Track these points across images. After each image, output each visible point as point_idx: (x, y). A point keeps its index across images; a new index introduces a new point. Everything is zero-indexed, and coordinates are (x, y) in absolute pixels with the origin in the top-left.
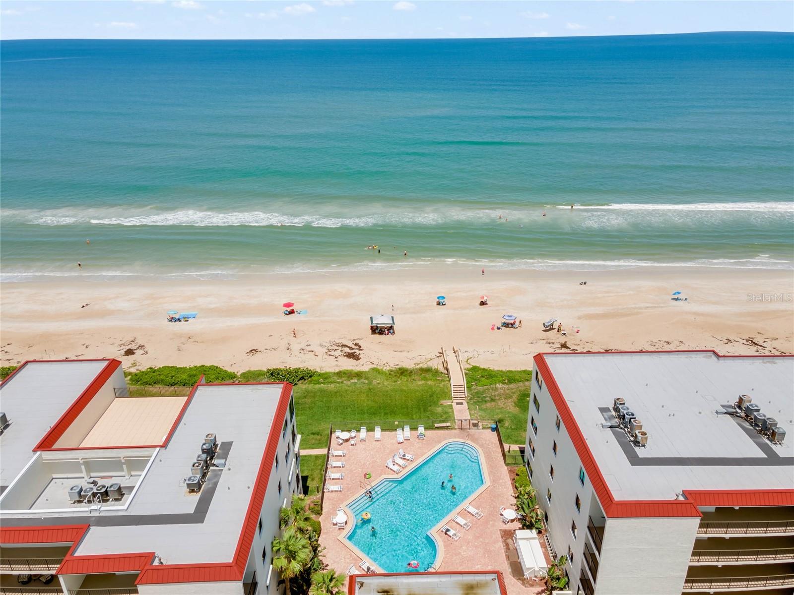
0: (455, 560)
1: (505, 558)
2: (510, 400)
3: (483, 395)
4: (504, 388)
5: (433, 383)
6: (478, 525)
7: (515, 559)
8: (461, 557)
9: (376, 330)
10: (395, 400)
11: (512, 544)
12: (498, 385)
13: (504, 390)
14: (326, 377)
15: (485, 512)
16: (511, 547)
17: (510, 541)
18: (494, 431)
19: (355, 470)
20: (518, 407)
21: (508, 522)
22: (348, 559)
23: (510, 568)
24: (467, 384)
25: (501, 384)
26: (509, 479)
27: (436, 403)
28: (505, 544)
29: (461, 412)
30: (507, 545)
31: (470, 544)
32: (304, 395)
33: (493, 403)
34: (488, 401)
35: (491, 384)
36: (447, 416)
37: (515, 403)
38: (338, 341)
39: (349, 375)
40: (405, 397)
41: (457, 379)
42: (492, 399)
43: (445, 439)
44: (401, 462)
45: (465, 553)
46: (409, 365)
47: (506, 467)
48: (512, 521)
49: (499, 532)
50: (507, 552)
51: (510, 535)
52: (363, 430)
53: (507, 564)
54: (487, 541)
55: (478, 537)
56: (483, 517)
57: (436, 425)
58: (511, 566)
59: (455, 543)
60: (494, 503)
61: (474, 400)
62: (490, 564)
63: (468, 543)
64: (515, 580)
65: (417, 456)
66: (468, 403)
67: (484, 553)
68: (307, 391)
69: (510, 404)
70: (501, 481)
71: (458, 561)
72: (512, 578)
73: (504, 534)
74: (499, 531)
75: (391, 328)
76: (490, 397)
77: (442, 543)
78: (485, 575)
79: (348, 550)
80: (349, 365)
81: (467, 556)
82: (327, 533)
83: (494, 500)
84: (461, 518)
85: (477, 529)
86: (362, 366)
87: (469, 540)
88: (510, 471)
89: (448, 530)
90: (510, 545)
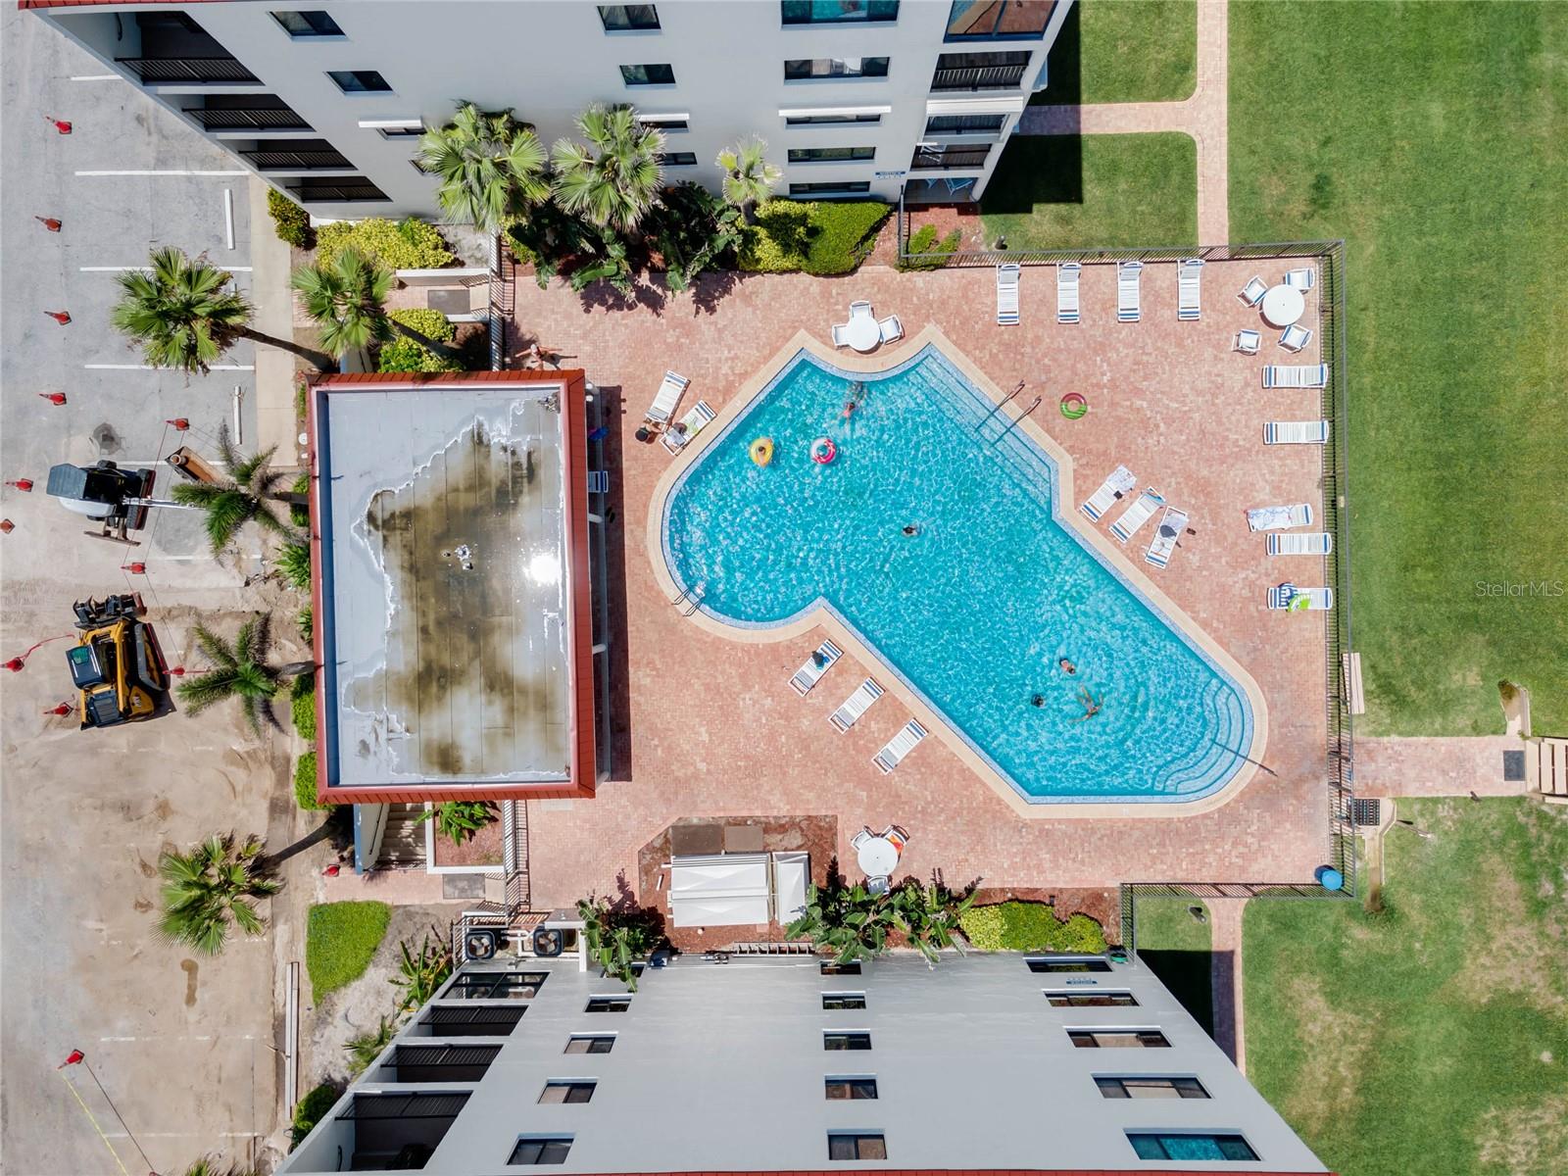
0: (723, 672)
1: (734, 814)
8: (737, 689)
11: (787, 844)
16: (774, 839)
20: (1493, 1001)
22: (732, 368)
23: (702, 823)
26: (1059, 886)
28: (782, 822)
30: (782, 828)
31: (782, 722)
33: (1518, 906)
45: (748, 702)
49: (825, 813)
50: (756, 823)
53: (717, 815)
54: (793, 772)
55: (807, 748)
57: (1354, 663)
58: (708, 826)
60: (942, 818)
61: (1534, 831)
62: (712, 767)
63: (786, 718)
64: (662, 830)
67: (747, 757)
69: (1511, 973)
70: (1047, 857)
71: (720, 679)
72: (669, 823)
73: (820, 828)
74: (833, 813)
90: (780, 837)
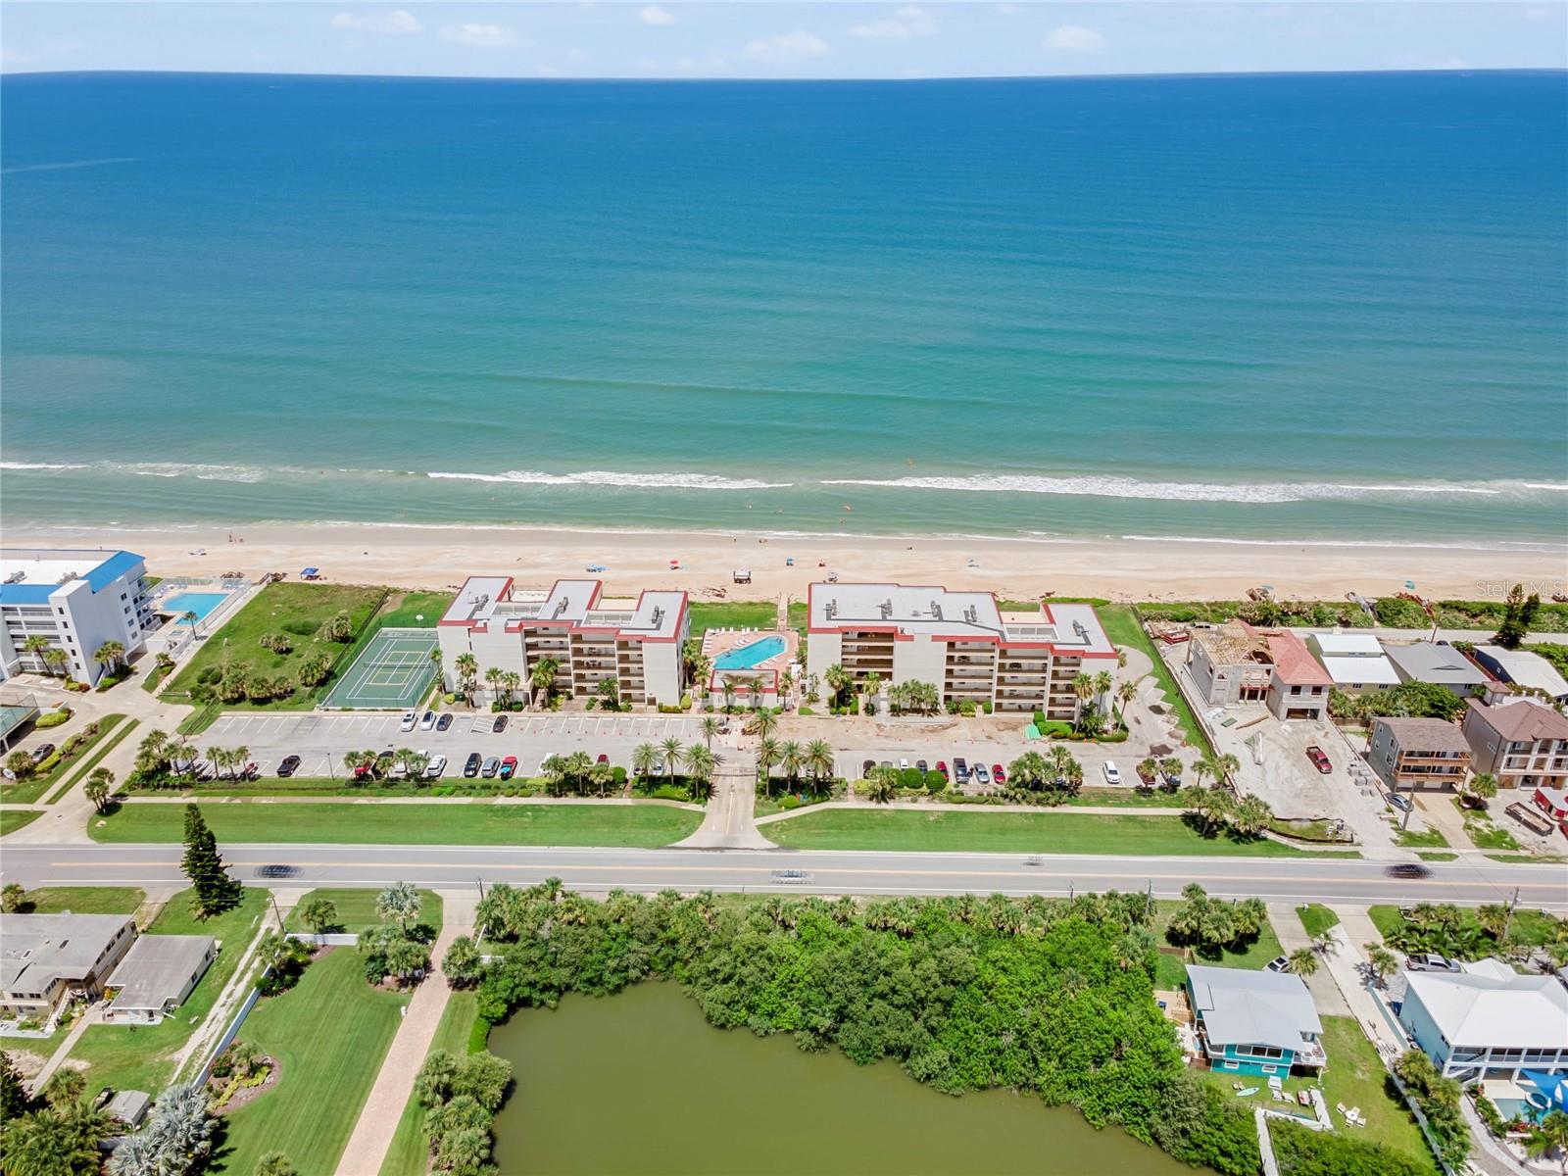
3: (793, 614)
5: (768, 610)
9: (739, 581)
10: (744, 616)
14: (703, 605)
24: (788, 610)
27: (768, 619)
29: (782, 623)
36: (774, 625)
38: (714, 587)
39: (717, 604)
40: (750, 615)
41: (783, 607)
43: (769, 634)
46: (755, 600)
52: (723, 629)
57: (766, 628)
61: (790, 618)
66: (786, 619)
75: (748, 580)
80: (718, 600)
86: (727, 600)
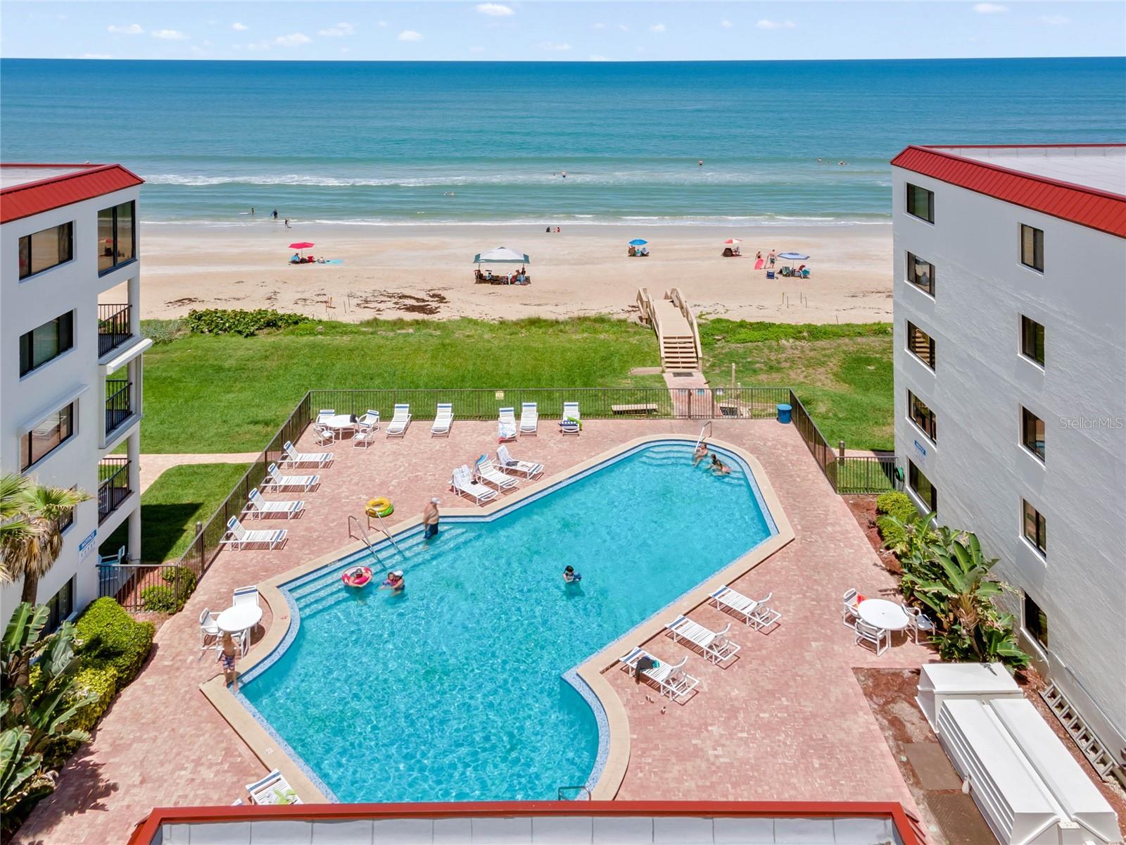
1: (898, 772)
2: (822, 370)
3: (746, 358)
4: (802, 347)
5: (612, 337)
6: (764, 652)
7: (950, 782)
8: (704, 766)
9: (490, 278)
10: (509, 365)
11: (915, 718)
12: (784, 342)
13: (803, 352)
15: (787, 611)
16: (914, 731)
17: (902, 709)
18: (787, 421)
19: (347, 497)
20: (844, 382)
21: (883, 642)
24: (702, 337)
25: (791, 340)
26: (856, 523)
27: (617, 372)
28: (885, 722)
30: (895, 723)
31: (741, 716)
32: (264, 354)
33: (776, 375)
34: (761, 370)
35: (766, 339)
36: (647, 393)
37: (835, 374)
38: (391, 291)
39: (398, 324)
40: (536, 359)
42: (771, 368)
43: (642, 434)
44: (500, 478)
45: (720, 752)
47: (839, 498)
48: (898, 638)
49: (853, 679)
50: (900, 751)
51: (900, 690)
52: (402, 416)
54: (809, 708)
55: (771, 693)
56: (782, 629)
57: (615, 408)
59: (678, 712)
63: (734, 712)
65: (553, 468)
66: (705, 373)
67: (804, 755)
68: (276, 348)
69: (823, 377)
70: (830, 529)
73: (877, 685)
74: (851, 673)
76: (765, 363)
77: (624, 711)
78: (768, 821)
79: (228, 730)
81: (731, 765)
82: (168, 670)
83: (816, 577)
84: (697, 626)
85: (763, 663)
87: (736, 704)
88: (855, 507)
89: (646, 663)
90: (908, 725)
